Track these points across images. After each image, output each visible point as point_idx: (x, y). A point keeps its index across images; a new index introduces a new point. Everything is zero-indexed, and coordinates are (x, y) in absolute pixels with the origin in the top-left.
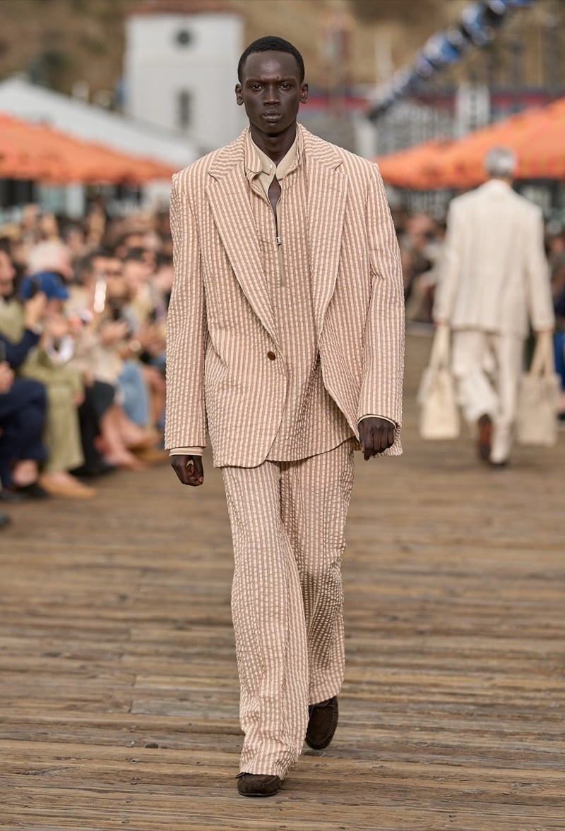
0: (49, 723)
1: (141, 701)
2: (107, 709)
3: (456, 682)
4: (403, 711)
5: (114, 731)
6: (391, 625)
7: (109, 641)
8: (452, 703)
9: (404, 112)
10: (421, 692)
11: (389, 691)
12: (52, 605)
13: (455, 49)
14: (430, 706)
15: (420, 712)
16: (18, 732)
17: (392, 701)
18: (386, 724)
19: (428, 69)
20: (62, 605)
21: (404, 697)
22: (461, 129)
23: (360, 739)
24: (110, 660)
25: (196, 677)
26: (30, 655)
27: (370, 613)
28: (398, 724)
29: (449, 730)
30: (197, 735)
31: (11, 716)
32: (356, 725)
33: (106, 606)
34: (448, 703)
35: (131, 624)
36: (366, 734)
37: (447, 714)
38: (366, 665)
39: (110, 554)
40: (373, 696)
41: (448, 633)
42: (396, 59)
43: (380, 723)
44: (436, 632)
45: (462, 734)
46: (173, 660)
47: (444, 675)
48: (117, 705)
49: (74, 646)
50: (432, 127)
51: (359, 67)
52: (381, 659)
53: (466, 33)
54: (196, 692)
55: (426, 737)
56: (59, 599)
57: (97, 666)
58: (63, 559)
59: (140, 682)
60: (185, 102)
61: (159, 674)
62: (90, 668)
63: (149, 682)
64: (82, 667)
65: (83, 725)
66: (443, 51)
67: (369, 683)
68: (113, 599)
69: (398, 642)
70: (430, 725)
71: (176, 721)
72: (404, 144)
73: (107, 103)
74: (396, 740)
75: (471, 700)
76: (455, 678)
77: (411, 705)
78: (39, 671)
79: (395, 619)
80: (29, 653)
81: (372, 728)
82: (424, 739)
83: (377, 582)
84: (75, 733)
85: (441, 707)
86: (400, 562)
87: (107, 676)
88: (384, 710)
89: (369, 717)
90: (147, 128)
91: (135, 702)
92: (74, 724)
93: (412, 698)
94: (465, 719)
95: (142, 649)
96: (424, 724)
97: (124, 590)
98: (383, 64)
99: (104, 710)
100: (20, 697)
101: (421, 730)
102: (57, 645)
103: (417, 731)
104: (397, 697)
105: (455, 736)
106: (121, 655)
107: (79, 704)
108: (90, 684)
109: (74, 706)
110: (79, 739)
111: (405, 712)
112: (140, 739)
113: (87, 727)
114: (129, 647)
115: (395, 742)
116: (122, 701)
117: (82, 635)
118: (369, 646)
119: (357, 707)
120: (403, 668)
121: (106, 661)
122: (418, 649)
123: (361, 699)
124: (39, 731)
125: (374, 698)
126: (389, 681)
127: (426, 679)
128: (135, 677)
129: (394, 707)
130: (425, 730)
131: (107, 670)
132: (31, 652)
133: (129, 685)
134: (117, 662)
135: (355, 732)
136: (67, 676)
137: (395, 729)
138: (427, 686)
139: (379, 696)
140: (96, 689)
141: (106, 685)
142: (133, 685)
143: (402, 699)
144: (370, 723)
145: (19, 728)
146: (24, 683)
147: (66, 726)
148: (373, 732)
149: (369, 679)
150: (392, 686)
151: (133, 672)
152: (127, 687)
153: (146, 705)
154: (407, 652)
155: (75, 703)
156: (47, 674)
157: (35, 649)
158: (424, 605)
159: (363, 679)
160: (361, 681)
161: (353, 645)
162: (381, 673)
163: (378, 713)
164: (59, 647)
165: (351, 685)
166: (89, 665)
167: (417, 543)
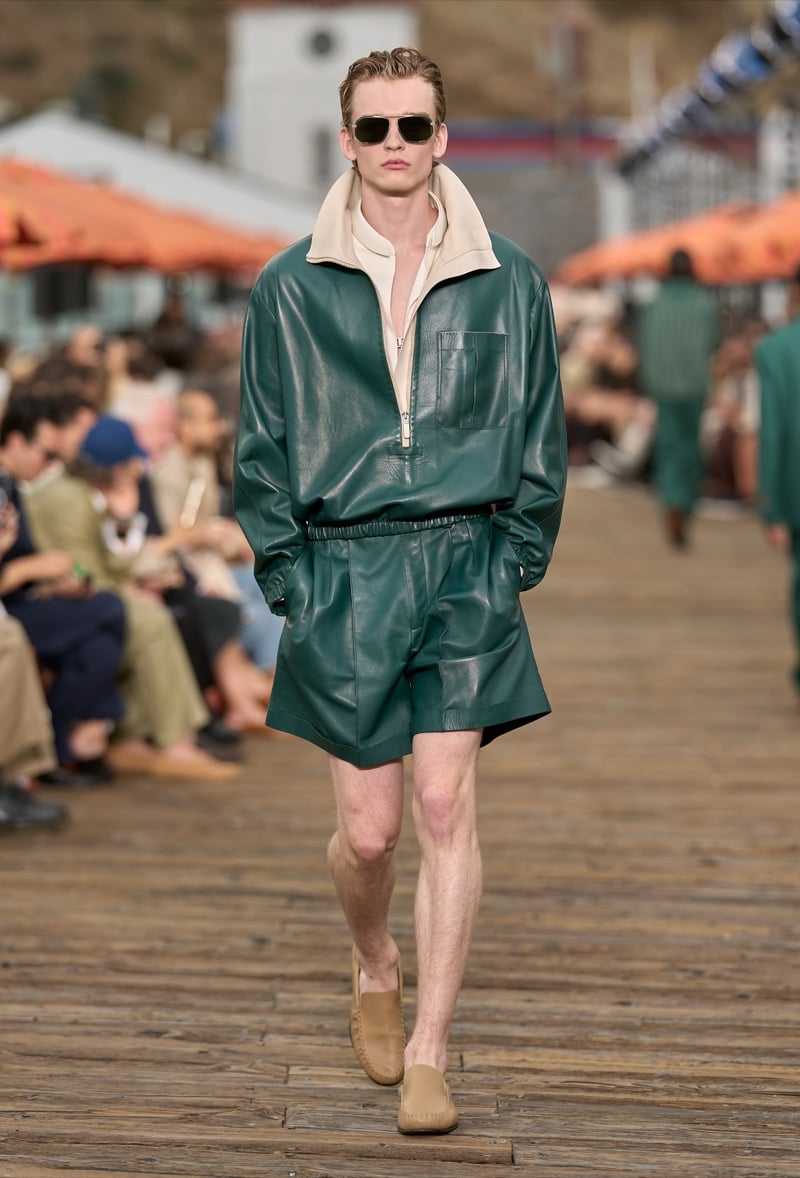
0: (155, 1143)
1: (300, 1107)
2: (247, 1120)
4: (722, 1122)
5: (260, 1156)
6: (691, 985)
7: (243, 1011)
9: (676, 160)
10: (749, 1092)
11: (696, 1090)
12: (148, 953)
13: (762, 58)
14: (766, 1114)
15: (750, 1124)
16: (105, 1157)
17: (703, 1107)
18: (696, 1143)
19: (716, 91)
21: (722, 1100)
22: (771, 190)
23: (655, 1167)
24: (247, 1041)
26: (117, 1034)
27: (657, 966)
28: (717, 1144)
30: (394, 1161)
31: (93, 1132)
32: (648, 1145)
33: (234, 955)
34: (795, 1109)
35: (276, 984)
36: (666, 1159)
37: (793, 1127)
38: (658, 1048)
39: (236, 872)
40: (674, 1099)
41: (785, 997)
42: (663, 78)
43: (687, 1142)
44: (769, 995)
47: (782, 1065)
48: (263, 1114)
49: (187, 1019)
51: (602, 91)
52: (681, 1040)
53: (780, 34)
55: (760, 1164)
56: (160, 944)
57: (226, 1051)
58: (160, 880)
59: (297, 1077)
60: (324, 146)
61: (325, 1064)
62: (216, 1055)
63: (311, 1077)
64: (201, 1052)
65: (209, 1147)
66: (741, 63)
67: (665, 1077)
68: (244, 943)
69: (707, 1012)
70: (767, 1145)
71: (358, 1140)
72: (679, 211)
73: (199, 148)
74: (715, 1169)
77: (734, 1112)
78: (134, 1060)
79: (699, 973)
80: (115, 1029)
81: (674, 1151)
82: (759, 1168)
83: (667, 916)
84: (197, 1159)
85: (782, 1115)
86: (702, 883)
87: (244, 1068)
88: (691, 1121)
89: (667, 1133)
90: (265, 187)
91: (291, 1109)
92: (196, 1144)
93: (734, 1101)
95: (296, 1023)
96: (758, 1144)
97: (260, 928)
98: (641, 84)
99: (242, 1122)
100: (105, 1102)
101: (753, 1154)
102: (160, 1017)
103: (746, 1155)
104: (709, 1100)
106: (264, 1034)
107: (201, 1111)
108: (215, 1079)
109: (191, 1115)
110: (204, 1168)
111: (727, 1125)
112: (302, 1168)
113: (217, 1149)
114: (275, 1020)
115: (713, 1172)
116: (268, 1107)
117: (199, 1002)
118: (660, 1019)
119: (648, 1116)
120: (718, 1053)
121: (240, 1043)
122: (739, 1023)
123: (653, 1104)
124: (140, 1156)
125: (674, 1102)
126: (696, 1075)
127: (755, 1071)
128: (288, 1070)
129: (708, 1117)
130: (760, 1154)
131: (242, 1058)
132: (118, 1029)
133: (278, 1082)
134: (258, 1045)
135: (647, 1157)
136: (179, 1067)
137: (712, 1151)
138: (758, 1083)
139: (682, 1099)
140: (226, 1088)
141: (242, 1082)
142: (286, 1082)
143: (719, 1104)
144: (671, 1142)
145: (108, 1152)
146: (110, 1079)
147: (182, 1148)
148: (677, 1157)
149: (664, 1071)
150: (701, 1082)
151: (284, 1061)
152: (275, 1085)
153: (309, 1114)
154: (722, 1028)
155: (194, 1111)
156: (146, 1064)
157: (125, 1024)
158: (745, 952)
159: (654, 1071)
160: (651, 1074)
161: (635, 1017)
162: (682, 1061)
163: (682, 1127)
164: (163, 1022)
165: (635, 1081)
166: (214, 1050)
167: (726, 852)
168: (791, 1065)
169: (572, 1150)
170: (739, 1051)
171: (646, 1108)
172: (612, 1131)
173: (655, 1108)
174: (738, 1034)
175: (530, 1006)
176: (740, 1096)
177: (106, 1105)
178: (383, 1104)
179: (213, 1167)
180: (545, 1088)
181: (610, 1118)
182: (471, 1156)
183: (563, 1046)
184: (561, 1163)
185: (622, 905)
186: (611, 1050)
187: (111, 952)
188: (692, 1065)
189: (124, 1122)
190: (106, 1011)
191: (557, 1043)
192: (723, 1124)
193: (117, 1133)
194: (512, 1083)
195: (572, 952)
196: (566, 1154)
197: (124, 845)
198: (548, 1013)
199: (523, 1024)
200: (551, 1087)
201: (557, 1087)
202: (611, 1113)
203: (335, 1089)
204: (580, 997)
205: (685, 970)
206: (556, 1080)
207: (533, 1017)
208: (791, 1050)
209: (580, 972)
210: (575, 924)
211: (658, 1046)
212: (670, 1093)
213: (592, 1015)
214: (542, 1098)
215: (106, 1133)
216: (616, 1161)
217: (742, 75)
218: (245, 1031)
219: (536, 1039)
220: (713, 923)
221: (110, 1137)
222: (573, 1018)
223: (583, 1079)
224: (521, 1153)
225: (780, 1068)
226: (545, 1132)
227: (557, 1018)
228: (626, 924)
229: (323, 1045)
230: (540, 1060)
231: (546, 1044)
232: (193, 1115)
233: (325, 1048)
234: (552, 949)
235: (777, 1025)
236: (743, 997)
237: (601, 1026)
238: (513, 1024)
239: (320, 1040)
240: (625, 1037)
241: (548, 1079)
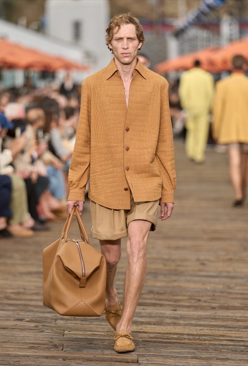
0: (20, 356)
1: (68, 344)
2: (51, 348)
3: (233, 334)
4: (206, 349)
5: (54, 360)
6: (197, 304)
8: (232, 345)
9: (193, 32)
10: (216, 340)
11: (198, 339)
12: (18, 293)
14: (221, 347)
15: (216, 350)
16: (3, 361)
17: (200, 344)
18: (198, 356)
19: (206, 9)
20: (23, 293)
21: (207, 342)
22: (224, 42)
23: (185, 364)
24: (50, 322)
25: (96, 331)
26: (8, 320)
27: (186, 298)
28: (205, 357)
29: (231, 359)
30: (99, 362)
32: (182, 357)
34: (230, 345)
36: (188, 361)
37: (230, 351)
38: (186, 325)
40: (191, 342)
41: (227, 308)
42: (189, 5)
43: (195, 356)
44: (222, 308)
45: (239, 362)
46: (84, 323)
48: (56, 346)
49: (31, 315)
50: (209, 40)
51: (169, 9)
54: (97, 339)
55: (219, 363)
56: (22, 290)
57: (43, 325)
58: (22, 269)
59: (67, 334)
60: (77, 27)
61: (76, 330)
62: (40, 327)
63: (72, 334)
64: (35, 326)
65: (38, 357)
69: (202, 313)
70: (221, 357)
71: (87, 355)
72: (194, 49)
73: (36, 27)
75: (242, 344)
76: (233, 332)
77: (211, 346)
78: (13, 328)
79: (199, 300)
80: (7, 318)
83: (189, 281)
84: (34, 361)
85: (226, 347)
86: (200, 271)
87: (50, 331)
88: (196, 349)
89: (189, 353)
90: (58, 41)
91: (65, 345)
92: (34, 356)
94: (239, 354)
96: (218, 356)
98: (181, 7)
99: (49, 349)
100: (4, 342)
101: (217, 360)
102: (22, 314)
103: (214, 360)
104: (202, 342)
105: (235, 363)
106: (56, 320)
107: (35, 345)
108: (40, 335)
109: (32, 347)
110: (36, 364)
111: (208, 350)
112: (69, 364)
113: (41, 358)
116: (57, 344)
117: (34, 309)
118: (186, 315)
119: (182, 347)
120: (206, 327)
121: (48, 323)
122: (212, 317)
123: (184, 343)
124: (15, 360)
125: (191, 343)
126: (198, 334)
127: (217, 333)
128: (64, 332)
129: (202, 348)
130: (219, 360)
131: (49, 328)
132: (8, 318)
133: (61, 336)
134: (54, 324)
135: (182, 361)
136: (28, 331)
137: (203, 359)
138: (218, 337)
139: (193, 342)
140: (43, 338)
141: (49, 336)
142: (63, 336)
143: (205, 343)
144: (190, 356)
145: (4, 359)
146: (5, 335)
147: (29, 357)
148: (192, 361)
149: (188, 333)
150: (200, 336)
151: (63, 329)
152: (60, 337)
153: (71, 347)
154: (207, 318)
155: (33, 345)
156: (17, 330)
157: (11, 317)
158: (214, 293)
159: (184, 333)
160: (183, 333)
161: (178, 315)
162: (194, 329)
163: (193, 351)
164: (23, 316)
165: (178, 336)
166: (40, 325)
167: (208, 260)
168: (229, 331)
169: (157, 359)
170: (212, 326)
171: (182, 345)
172: (170, 352)
173: (184, 345)
174: (212, 320)
175: (144, 311)
176: (212, 341)
177: (4, 343)
178: (95, 343)
179: (39, 364)
180: (149, 338)
181: (170, 348)
182: (124, 360)
183: (154, 324)
184: (153, 363)
185: (174, 278)
186: (170, 325)
187: (6, 293)
188: (197, 331)
189: (10, 349)
190: (4, 312)
191: (152, 323)
192: (207, 350)
193: (8, 353)
194: (137, 336)
195: (158, 293)
196: (155, 360)
197: (11, 257)
198: (149, 313)
199: (141, 317)
200: (151, 338)
201: (152, 338)
202: (171, 347)
203: (80, 338)
204: (161, 308)
205: (195, 299)
206: (152, 335)
207: (145, 315)
208: (229, 326)
209: (160, 300)
210: (158, 284)
211: (186, 324)
212: (190, 339)
213: (164, 314)
214: (147, 341)
215: (4, 353)
216: (171, 362)
217: (215, 4)
218: (50, 319)
219: (146, 322)
220: (204, 284)
221: (6, 354)
222: (158, 315)
223: (161, 335)
224: (141, 360)
225: (226, 331)
226: (148, 352)
227: (153, 315)
228: (175, 284)
229: (76, 324)
230: (147, 329)
231: (149, 323)
232: (33, 346)
233: (76, 325)
234: (151, 292)
235: (225, 317)
236: (214, 308)
237: (167, 317)
238: (138, 317)
239: (75, 322)
240: (175, 321)
241: (149, 335)
